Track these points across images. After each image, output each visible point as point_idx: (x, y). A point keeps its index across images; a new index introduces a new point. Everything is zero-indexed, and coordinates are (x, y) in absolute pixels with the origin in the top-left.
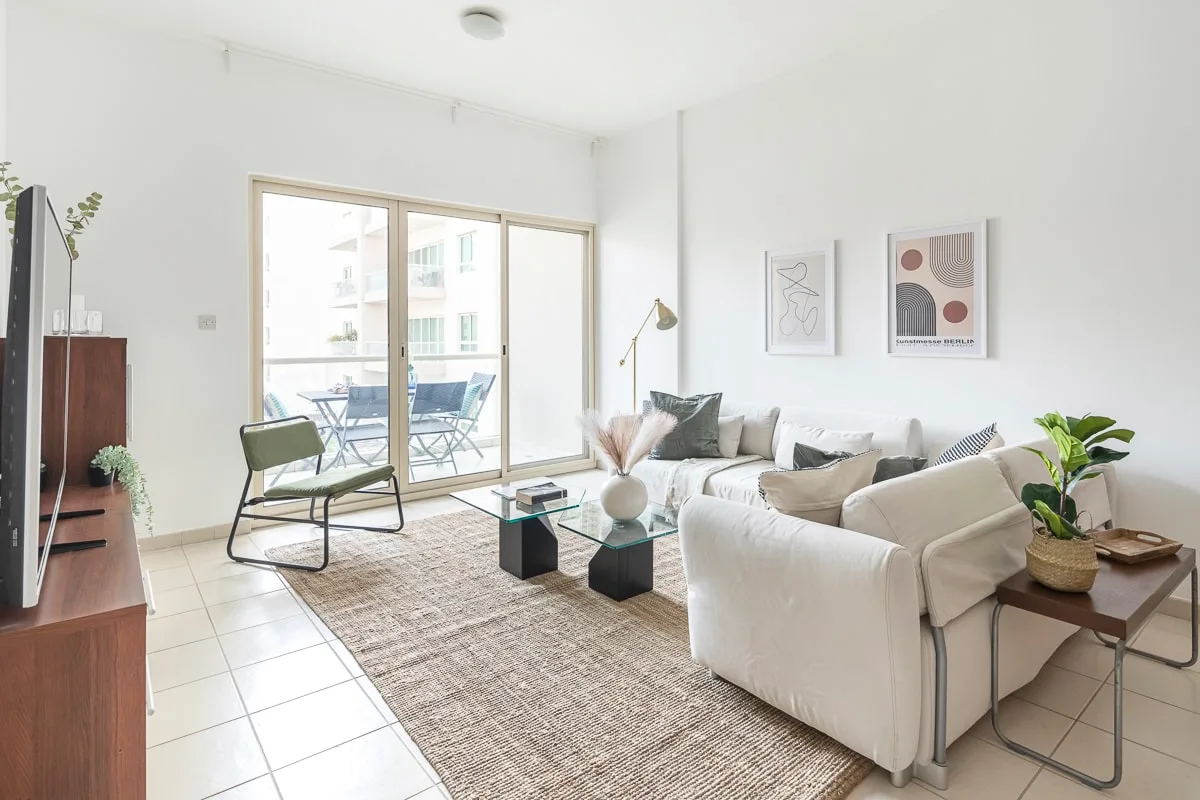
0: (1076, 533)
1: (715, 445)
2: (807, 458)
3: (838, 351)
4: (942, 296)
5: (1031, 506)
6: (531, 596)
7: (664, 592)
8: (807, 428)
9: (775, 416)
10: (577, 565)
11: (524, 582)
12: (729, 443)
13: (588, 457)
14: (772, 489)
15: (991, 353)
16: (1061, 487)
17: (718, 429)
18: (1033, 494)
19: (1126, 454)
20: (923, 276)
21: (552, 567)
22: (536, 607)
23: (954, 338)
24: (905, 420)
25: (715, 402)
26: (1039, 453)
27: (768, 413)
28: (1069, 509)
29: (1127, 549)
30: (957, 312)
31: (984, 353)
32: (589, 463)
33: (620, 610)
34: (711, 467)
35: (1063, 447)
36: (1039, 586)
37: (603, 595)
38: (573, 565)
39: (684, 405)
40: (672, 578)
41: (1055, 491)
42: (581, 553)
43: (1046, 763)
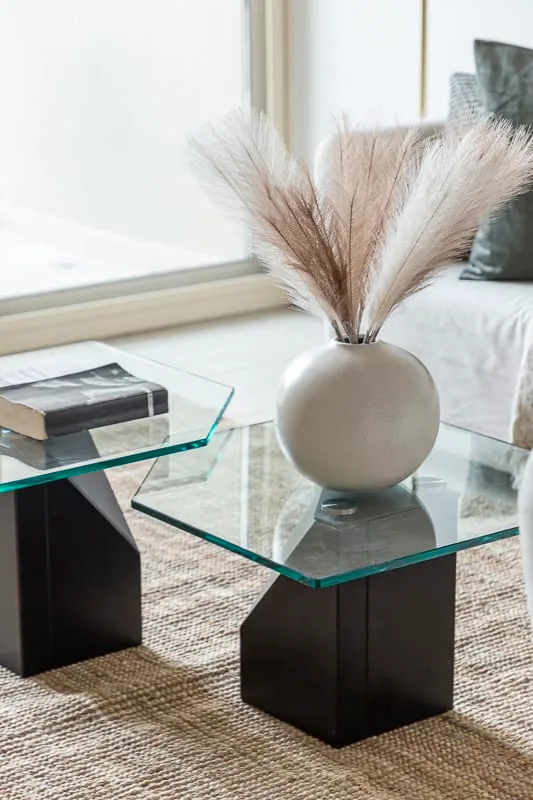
6: (49, 729)
10: (206, 629)
11: (30, 682)
21: (124, 636)
22: (64, 763)
33: (339, 774)
37: (284, 727)
38: (195, 628)
42: (223, 593)
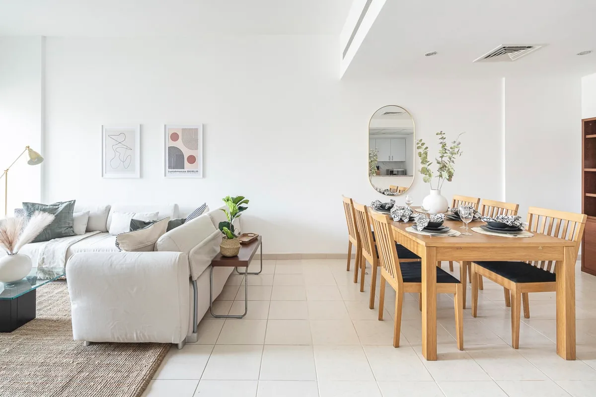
0: (234, 236)
1: (72, 229)
2: (136, 225)
3: (141, 176)
4: (187, 153)
5: (222, 230)
7: (44, 317)
8: (127, 214)
9: (108, 209)
12: (80, 227)
14: (123, 241)
15: (204, 176)
16: (230, 221)
17: (73, 220)
18: (222, 225)
19: (247, 208)
20: (179, 144)
23: (191, 170)
24: (172, 204)
25: (70, 206)
26: (224, 210)
27: (104, 208)
28: (232, 228)
29: (246, 239)
30: (192, 160)
31: (201, 176)
33: (13, 337)
34: (70, 241)
35: (230, 207)
36: (224, 257)
39: (49, 209)
40: (49, 308)
41: (228, 223)
43: (227, 317)
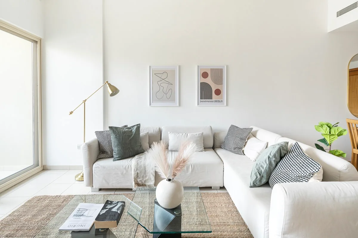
1: (141, 147)
3: (180, 105)
4: (214, 87)
13: (38, 165)
17: (141, 139)
20: (208, 80)
23: (217, 100)
25: (138, 127)
30: (218, 92)
31: (225, 105)
32: (39, 168)
